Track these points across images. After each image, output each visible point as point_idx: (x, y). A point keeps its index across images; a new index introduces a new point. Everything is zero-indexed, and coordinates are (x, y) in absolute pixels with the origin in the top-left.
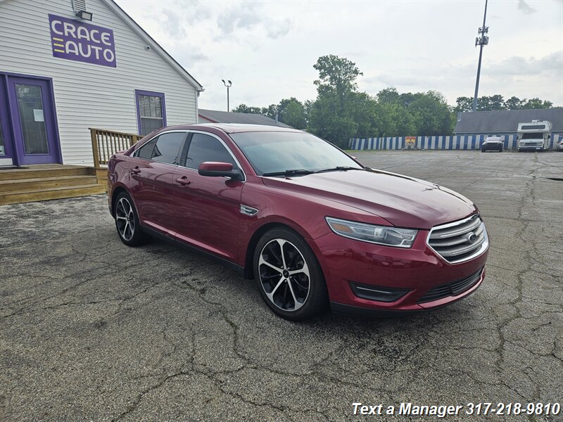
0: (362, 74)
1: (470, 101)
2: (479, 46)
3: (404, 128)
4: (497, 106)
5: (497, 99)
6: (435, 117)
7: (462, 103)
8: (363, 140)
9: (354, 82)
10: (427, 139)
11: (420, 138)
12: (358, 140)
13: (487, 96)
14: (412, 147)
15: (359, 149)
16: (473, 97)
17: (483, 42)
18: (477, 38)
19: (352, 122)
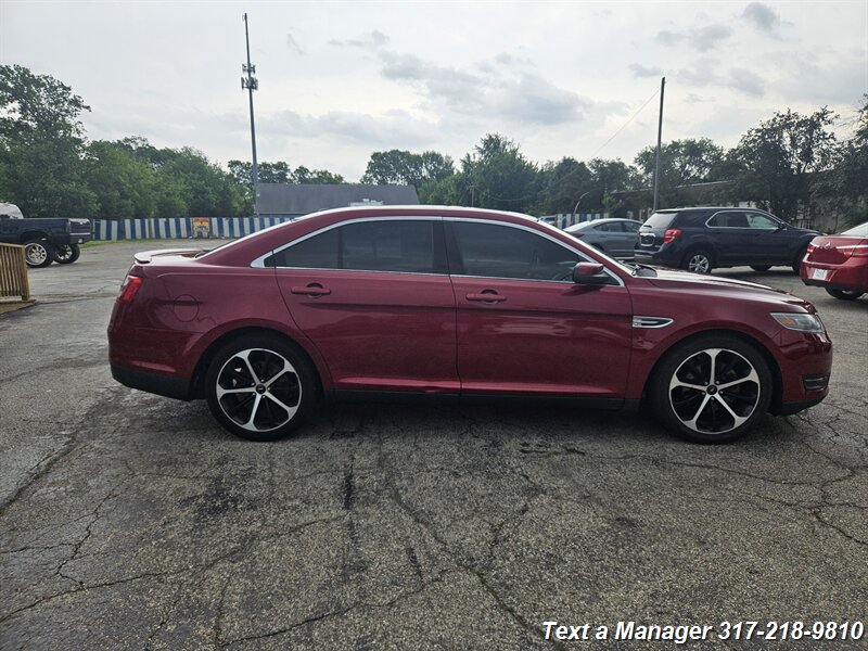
0: (88, 108)
1: (247, 167)
2: (247, 91)
3: (166, 204)
4: (282, 177)
5: (281, 166)
6: (209, 189)
7: (237, 169)
8: (115, 224)
9: (76, 120)
10: (225, 222)
11: (215, 220)
12: (103, 223)
13: (268, 162)
14: (205, 234)
15: (109, 237)
16: (252, 162)
17: (252, 85)
18: (243, 80)
19: (85, 191)
